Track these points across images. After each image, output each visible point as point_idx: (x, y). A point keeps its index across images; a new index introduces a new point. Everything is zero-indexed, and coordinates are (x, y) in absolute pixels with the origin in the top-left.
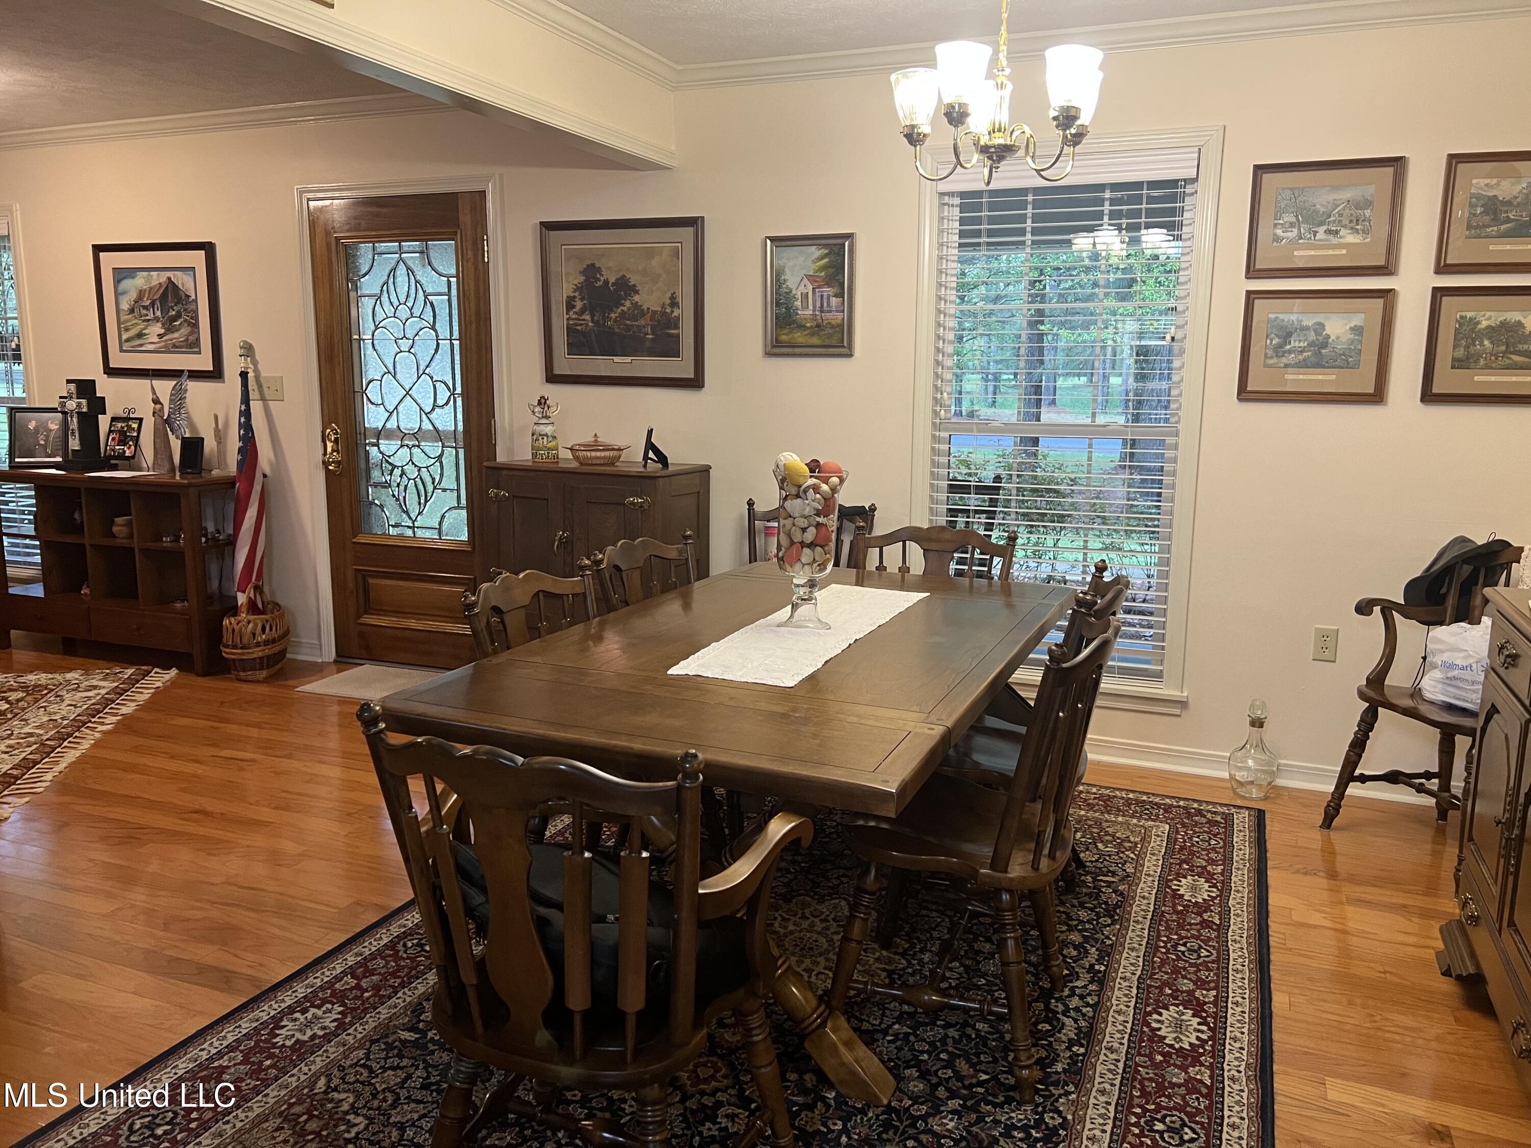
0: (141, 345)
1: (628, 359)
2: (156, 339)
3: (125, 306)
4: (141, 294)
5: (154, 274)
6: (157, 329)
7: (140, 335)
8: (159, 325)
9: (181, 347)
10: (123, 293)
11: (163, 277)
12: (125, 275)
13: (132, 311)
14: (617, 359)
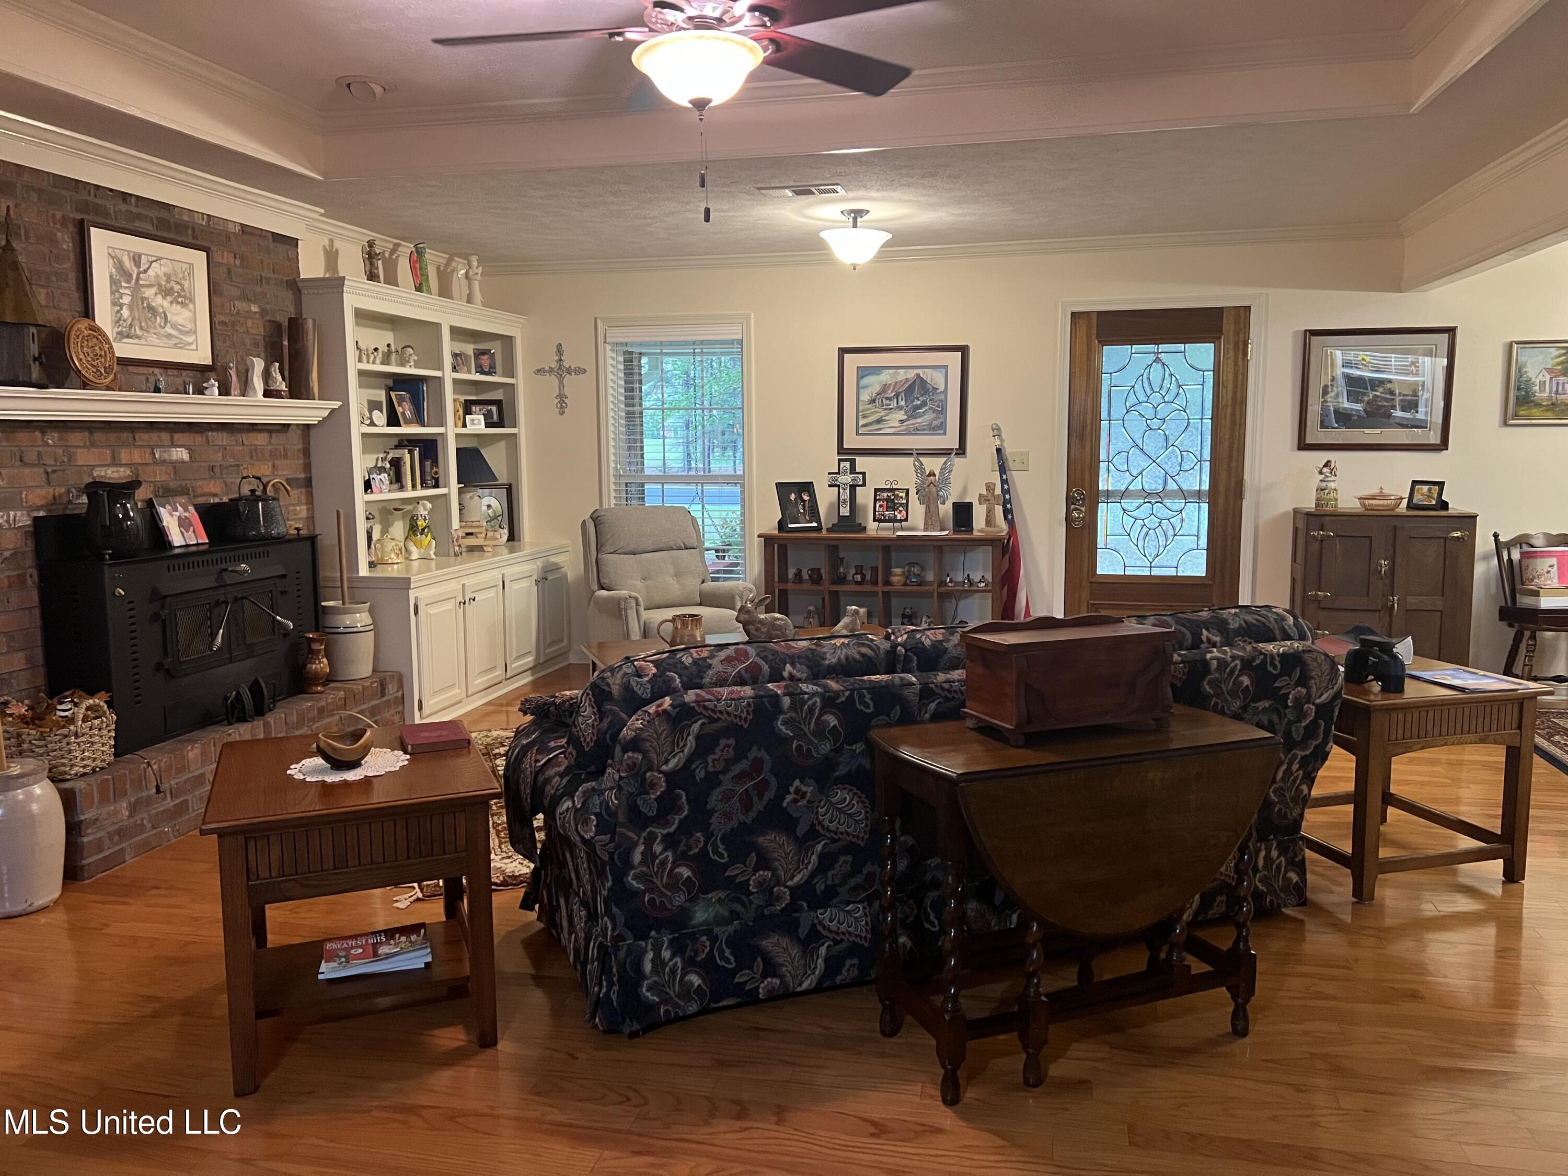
0: (880, 429)
1: (1378, 431)
2: (897, 424)
3: (865, 397)
4: (885, 388)
5: (902, 371)
6: (901, 415)
7: (879, 421)
8: (903, 412)
9: (924, 430)
10: (865, 387)
11: (911, 374)
12: (868, 372)
13: (873, 401)
14: (1367, 431)
